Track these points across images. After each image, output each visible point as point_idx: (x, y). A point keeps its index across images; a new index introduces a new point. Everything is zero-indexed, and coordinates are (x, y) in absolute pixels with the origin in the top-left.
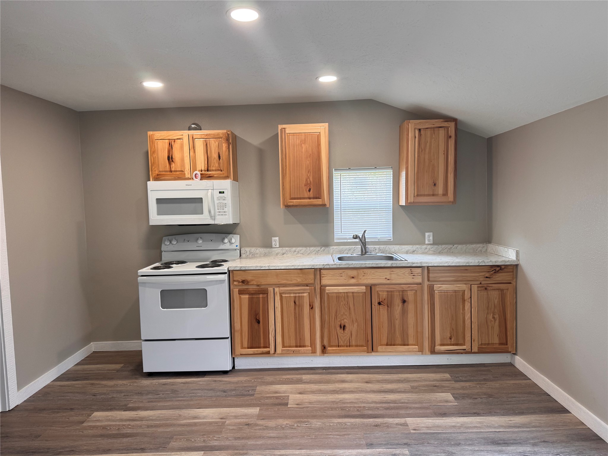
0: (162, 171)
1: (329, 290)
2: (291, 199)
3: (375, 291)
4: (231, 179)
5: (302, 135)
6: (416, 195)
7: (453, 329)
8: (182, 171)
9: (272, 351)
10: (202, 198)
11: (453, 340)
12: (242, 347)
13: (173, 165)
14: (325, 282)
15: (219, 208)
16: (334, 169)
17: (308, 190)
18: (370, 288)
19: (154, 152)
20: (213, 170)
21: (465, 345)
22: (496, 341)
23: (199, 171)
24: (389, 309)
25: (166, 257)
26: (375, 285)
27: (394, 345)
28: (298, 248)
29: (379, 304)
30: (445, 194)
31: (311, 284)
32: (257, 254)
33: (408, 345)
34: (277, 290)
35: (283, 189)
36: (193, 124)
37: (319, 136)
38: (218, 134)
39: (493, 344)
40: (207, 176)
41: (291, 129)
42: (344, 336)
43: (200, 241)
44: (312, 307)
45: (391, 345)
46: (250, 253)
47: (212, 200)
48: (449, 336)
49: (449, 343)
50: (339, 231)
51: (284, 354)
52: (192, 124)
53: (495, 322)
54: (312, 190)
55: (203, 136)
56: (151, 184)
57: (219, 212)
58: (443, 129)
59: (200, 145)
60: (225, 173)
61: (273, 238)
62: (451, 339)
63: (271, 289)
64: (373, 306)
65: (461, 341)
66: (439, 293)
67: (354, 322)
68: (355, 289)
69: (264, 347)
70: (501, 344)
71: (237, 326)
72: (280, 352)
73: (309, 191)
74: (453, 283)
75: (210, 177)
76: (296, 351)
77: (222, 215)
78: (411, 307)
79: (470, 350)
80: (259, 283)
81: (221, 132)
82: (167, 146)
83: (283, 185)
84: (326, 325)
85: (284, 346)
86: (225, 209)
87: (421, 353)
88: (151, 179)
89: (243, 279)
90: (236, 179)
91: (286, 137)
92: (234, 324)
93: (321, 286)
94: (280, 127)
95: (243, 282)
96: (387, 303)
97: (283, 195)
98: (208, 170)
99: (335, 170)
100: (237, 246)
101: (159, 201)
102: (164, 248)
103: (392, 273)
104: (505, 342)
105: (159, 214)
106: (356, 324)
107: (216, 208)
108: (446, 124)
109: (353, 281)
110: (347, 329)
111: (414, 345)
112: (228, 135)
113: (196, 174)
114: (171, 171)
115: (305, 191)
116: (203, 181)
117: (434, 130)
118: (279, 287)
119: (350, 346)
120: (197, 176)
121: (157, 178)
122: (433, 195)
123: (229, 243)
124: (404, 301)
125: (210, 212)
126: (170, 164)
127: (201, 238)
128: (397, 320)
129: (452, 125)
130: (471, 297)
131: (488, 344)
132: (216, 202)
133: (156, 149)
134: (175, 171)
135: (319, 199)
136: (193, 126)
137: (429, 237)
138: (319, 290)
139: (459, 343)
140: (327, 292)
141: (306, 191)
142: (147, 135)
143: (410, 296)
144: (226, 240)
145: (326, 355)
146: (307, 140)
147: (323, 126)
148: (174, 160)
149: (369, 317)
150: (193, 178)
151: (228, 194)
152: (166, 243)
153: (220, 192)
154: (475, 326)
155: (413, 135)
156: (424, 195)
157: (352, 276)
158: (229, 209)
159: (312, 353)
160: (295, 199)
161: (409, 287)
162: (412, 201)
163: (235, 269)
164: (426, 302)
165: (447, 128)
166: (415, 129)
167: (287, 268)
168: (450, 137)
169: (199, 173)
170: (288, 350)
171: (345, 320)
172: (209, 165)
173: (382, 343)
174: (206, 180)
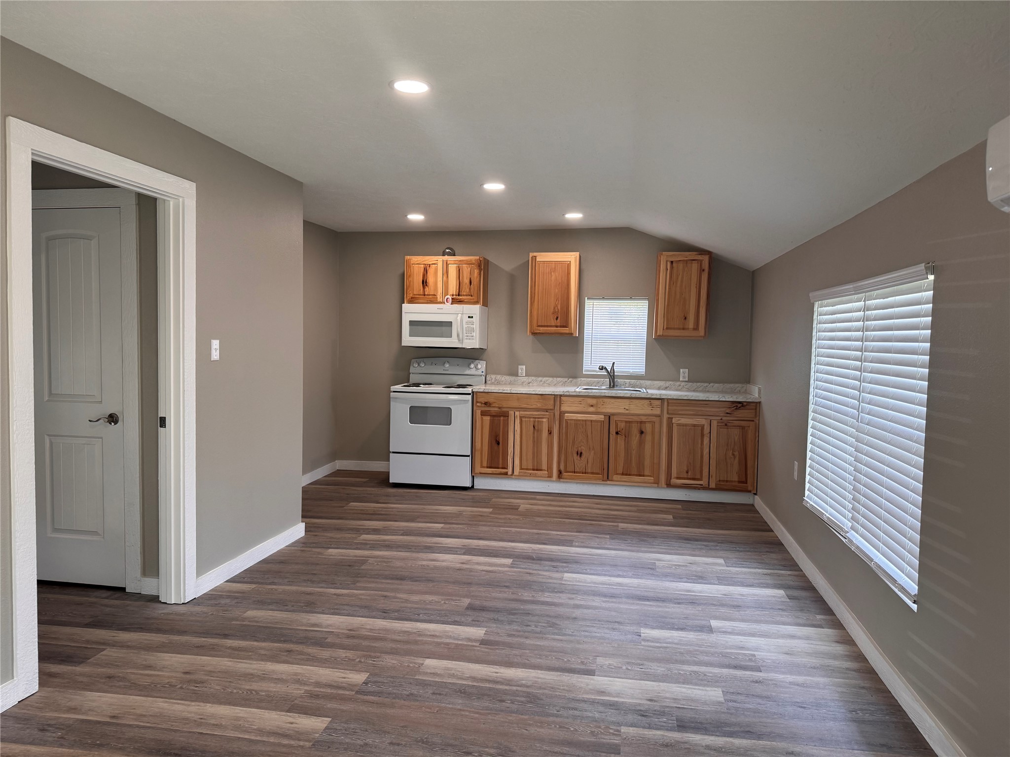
0: (417, 295)
1: (568, 416)
2: (538, 326)
3: (613, 420)
4: (480, 304)
5: (552, 263)
6: (665, 327)
7: (690, 463)
8: (435, 295)
9: (510, 473)
10: (451, 322)
11: (689, 474)
12: (482, 467)
13: (427, 289)
14: (564, 408)
15: (468, 332)
16: (586, 298)
17: (555, 318)
18: (609, 417)
19: (410, 276)
20: (464, 295)
21: (702, 480)
22: (736, 478)
23: (450, 295)
24: (627, 439)
25: (413, 379)
26: (614, 414)
27: (630, 475)
28: (545, 378)
29: (617, 433)
30: (696, 328)
31: (551, 409)
32: (503, 381)
33: (643, 476)
34: (517, 413)
35: (531, 316)
36: (448, 248)
37: (569, 265)
38: (471, 260)
39: (732, 481)
40: (458, 300)
41: (544, 257)
42: (580, 464)
43: (447, 365)
44: (550, 433)
45: (626, 475)
46: (496, 380)
47: (460, 323)
48: (686, 469)
49: (686, 477)
50: (589, 363)
51: (520, 477)
52: (446, 249)
53: (734, 459)
54: (559, 318)
55: (456, 262)
56: (406, 307)
57: (467, 336)
58: (696, 262)
59: (453, 270)
60: (475, 298)
61: (520, 367)
62: (687, 472)
63: (511, 413)
64: (611, 435)
65: (698, 476)
66: (677, 426)
67: (591, 449)
68: (594, 417)
69: (503, 468)
70: (739, 482)
71: (478, 445)
72: (518, 474)
73: (557, 319)
74: (693, 417)
75: (460, 302)
76: (533, 474)
77: (470, 339)
78: (648, 438)
79: (707, 486)
80: (501, 406)
81: (473, 258)
82: (422, 270)
83: (531, 312)
84: (563, 451)
85: (521, 469)
86: (473, 333)
87: (657, 485)
88: (406, 302)
89: (486, 401)
90: (485, 304)
91: (537, 265)
92: (475, 443)
93: (561, 413)
94: (531, 255)
95: (486, 403)
96: (625, 432)
97: (531, 322)
98: (459, 295)
99: (588, 298)
100: (482, 372)
101: (412, 323)
102: (412, 370)
103: (631, 403)
104: (744, 479)
105: (410, 335)
106: (593, 452)
107: (465, 332)
108: (700, 257)
109: (592, 409)
110: (583, 457)
111: (650, 476)
112: (480, 261)
113: (447, 298)
114: (424, 295)
115: (552, 319)
116: (454, 305)
117: (687, 263)
118: (519, 411)
119: (585, 473)
120: (448, 300)
121: (412, 301)
122: (684, 329)
123: (475, 369)
124: (642, 432)
125: (458, 335)
126: (424, 288)
127: (448, 362)
128: (634, 450)
129: (706, 259)
130: (710, 433)
131: (727, 481)
132: (465, 326)
133: (412, 273)
134: (428, 295)
135: (566, 327)
136: (447, 250)
137: (684, 373)
138: (558, 417)
139: (696, 477)
140: (566, 418)
141: (554, 319)
142: (404, 259)
143: (648, 428)
144: (472, 366)
145: (561, 480)
146: (557, 268)
147: (574, 255)
148: (428, 284)
149: (606, 446)
150: (444, 302)
151: (476, 319)
152: (414, 365)
153: (469, 317)
154: (713, 463)
155: (665, 268)
156: (674, 329)
157: (591, 404)
158: (476, 334)
159: (548, 477)
160: (542, 326)
161: (648, 418)
162: (661, 334)
163: (479, 391)
164: (665, 434)
165: (701, 261)
166: (667, 261)
167: (528, 393)
168: (703, 270)
169: (450, 298)
170: (526, 472)
171: (583, 447)
172: (460, 290)
173: (618, 472)
174: (456, 305)
